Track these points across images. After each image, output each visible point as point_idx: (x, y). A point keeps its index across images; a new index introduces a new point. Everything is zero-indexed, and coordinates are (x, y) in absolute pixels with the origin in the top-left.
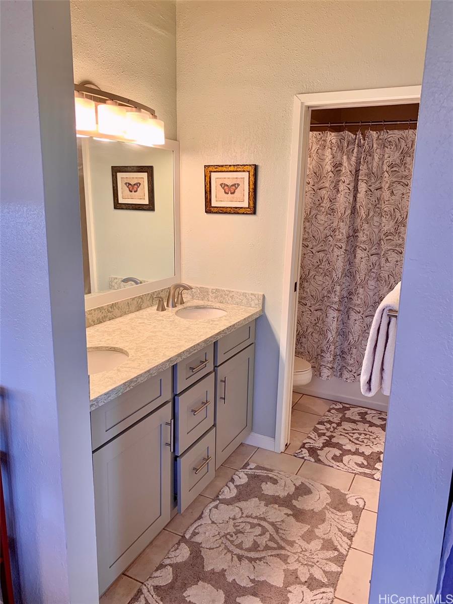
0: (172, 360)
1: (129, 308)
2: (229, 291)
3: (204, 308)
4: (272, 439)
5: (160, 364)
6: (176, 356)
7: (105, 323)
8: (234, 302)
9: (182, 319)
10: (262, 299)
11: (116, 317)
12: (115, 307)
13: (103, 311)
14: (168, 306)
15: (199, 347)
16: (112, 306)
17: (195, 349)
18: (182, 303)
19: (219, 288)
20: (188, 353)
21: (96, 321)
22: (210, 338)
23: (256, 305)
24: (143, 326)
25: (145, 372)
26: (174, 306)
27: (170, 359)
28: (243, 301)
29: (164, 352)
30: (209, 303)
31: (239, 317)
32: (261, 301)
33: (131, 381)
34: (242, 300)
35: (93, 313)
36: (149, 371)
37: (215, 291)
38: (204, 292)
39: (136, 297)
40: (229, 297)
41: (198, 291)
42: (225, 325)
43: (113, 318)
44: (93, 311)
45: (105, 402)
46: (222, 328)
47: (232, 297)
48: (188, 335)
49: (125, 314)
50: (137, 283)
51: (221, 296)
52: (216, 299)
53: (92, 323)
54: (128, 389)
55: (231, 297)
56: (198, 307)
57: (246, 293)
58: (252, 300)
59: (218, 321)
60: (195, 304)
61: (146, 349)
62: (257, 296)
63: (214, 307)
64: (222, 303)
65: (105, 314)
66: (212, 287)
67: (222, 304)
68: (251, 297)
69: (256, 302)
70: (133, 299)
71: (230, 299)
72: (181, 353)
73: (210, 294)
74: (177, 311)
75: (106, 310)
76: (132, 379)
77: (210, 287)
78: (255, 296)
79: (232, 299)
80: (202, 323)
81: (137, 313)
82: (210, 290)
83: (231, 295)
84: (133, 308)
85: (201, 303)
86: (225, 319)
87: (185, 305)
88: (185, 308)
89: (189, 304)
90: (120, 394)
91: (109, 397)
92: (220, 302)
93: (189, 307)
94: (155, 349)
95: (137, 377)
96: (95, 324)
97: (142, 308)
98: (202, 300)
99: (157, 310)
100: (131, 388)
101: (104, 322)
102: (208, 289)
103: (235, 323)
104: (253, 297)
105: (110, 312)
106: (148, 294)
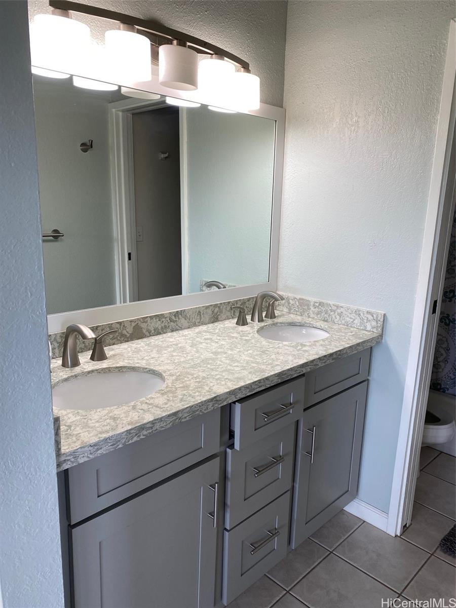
0: (218, 399)
1: (201, 319)
2: (337, 307)
3: (301, 325)
4: (384, 515)
5: (197, 405)
6: (227, 393)
7: (164, 335)
8: (343, 322)
9: (262, 339)
10: (382, 320)
11: (181, 329)
12: (180, 316)
13: (163, 320)
14: (252, 319)
15: (267, 382)
16: (177, 314)
17: (260, 385)
18: (273, 316)
19: (323, 301)
20: (248, 390)
21: (153, 332)
22: (288, 370)
23: (373, 328)
24: (207, 343)
25: (169, 416)
26: (261, 320)
27: (215, 397)
28: (356, 322)
29: (212, 384)
30: (309, 320)
31: (343, 343)
32: (380, 324)
33: (142, 428)
34: (354, 320)
35: (149, 321)
36: (175, 414)
37: (317, 305)
38: (304, 305)
39: (211, 305)
40: (336, 314)
41: (297, 303)
42: (317, 354)
43: (177, 330)
44: (149, 319)
45: (91, 456)
46: (311, 358)
47: (340, 315)
48: (257, 363)
49: (195, 325)
50: (219, 288)
51: (325, 312)
52: (319, 316)
53: (147, 334)
54: (135, 439)
55: (338, 314)
56: (292, 324)
57: (359, 311)
58: (368, 320)
59: (310, 346)
60: (290, 320)
61: (190, 377)
62: (375, 316)
63: (315, 326)
64: (326, 321)
65: (166, 324)
66: (315, 300)
67: (326, 323)
68: (367, 316)
69: (374, 323)
70: (207, 307)
71: (338, 317)
72: (236, 389)
73: (312, 308)
74: (262, 328)
75: (168, 319)
76: (144, 425)
77: (312, 299)
78: (372, 316)
79: (340, 317)
80: (287, 348)
81: (211, 325)
82: (312, 304)
83: (339, 311)
84: (206, 318)
85: (298, 319)
86: (322, 345)
87: (276, 320)
88: (274, 324)
89: (280, 320)
90: (120, 446)
91: (98, 450)
92: (324, 321)
93: (280, 323)
94: (204, 378)
95: (153, 423)
96: (151, 336)
97: (220, 319)
98: (301, 315)
99: (237, 323)
100: (142, 437)
101: (165, 333)
102: (308, 301)
103: (334, 351)
104: (370, 317)
105: (174, 322)
106: (229, 303)
